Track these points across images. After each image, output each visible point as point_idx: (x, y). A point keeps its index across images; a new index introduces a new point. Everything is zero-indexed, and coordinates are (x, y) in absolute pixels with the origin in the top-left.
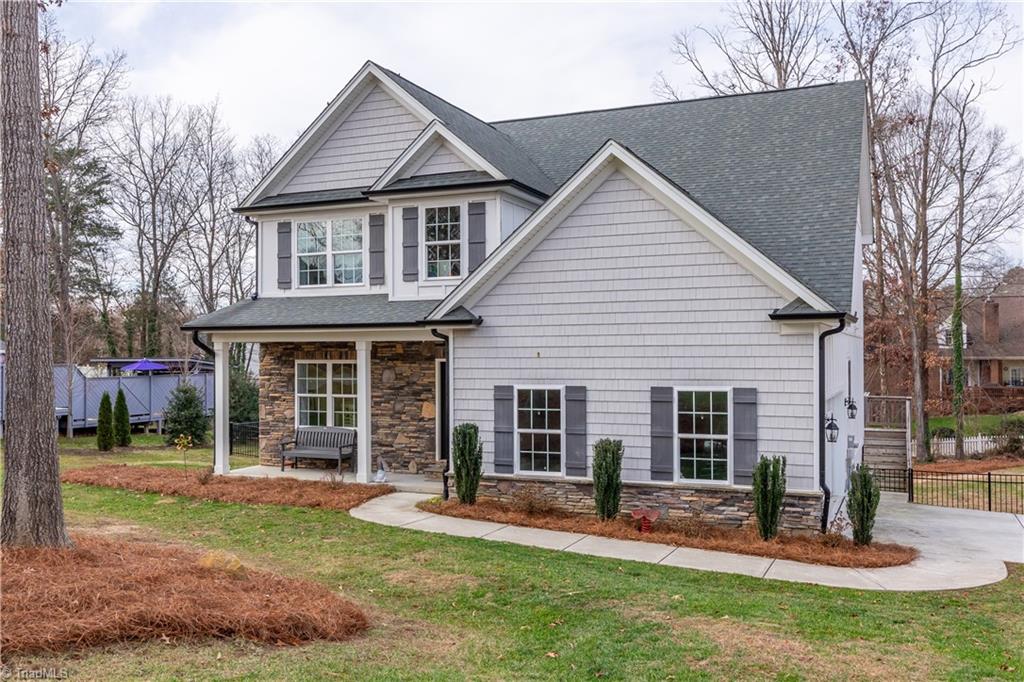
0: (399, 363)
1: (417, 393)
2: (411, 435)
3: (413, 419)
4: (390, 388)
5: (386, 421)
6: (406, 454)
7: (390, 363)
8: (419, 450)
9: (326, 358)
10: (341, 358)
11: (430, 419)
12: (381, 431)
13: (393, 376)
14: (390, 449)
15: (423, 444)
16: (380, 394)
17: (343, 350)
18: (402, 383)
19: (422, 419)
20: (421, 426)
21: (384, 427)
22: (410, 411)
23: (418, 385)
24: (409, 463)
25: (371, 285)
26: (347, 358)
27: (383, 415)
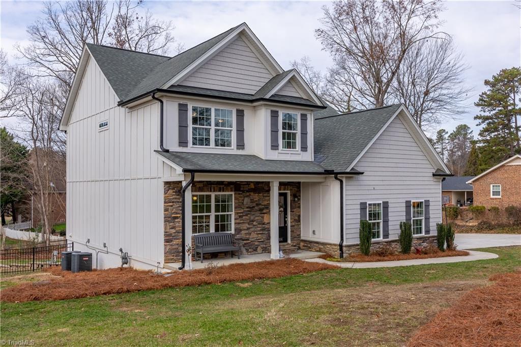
0: (252, 194)
1: (261, 210)
2: (259, 232)
3: (259, 224)
4: (247, 208)
5: (246, 226)
6: (256, 243)
7: (248, 194)
8: (262, 240)
9: (211, 191)
10: (220, 191)
11: (268, 223)
12: (243, 232)
13: (249, 201)
14: (248, 242)
15: (265, 237)
16: (242, 211)
17: (222, 186)
18: (254, 205)
19: (264, 224)
20: (264, 227)
21: (244, 230)
22: (258, 219)
23: (262, 205)
24: (257, 247)
25: (237, 149)
26: (223, 191)
27: (243, 223)
